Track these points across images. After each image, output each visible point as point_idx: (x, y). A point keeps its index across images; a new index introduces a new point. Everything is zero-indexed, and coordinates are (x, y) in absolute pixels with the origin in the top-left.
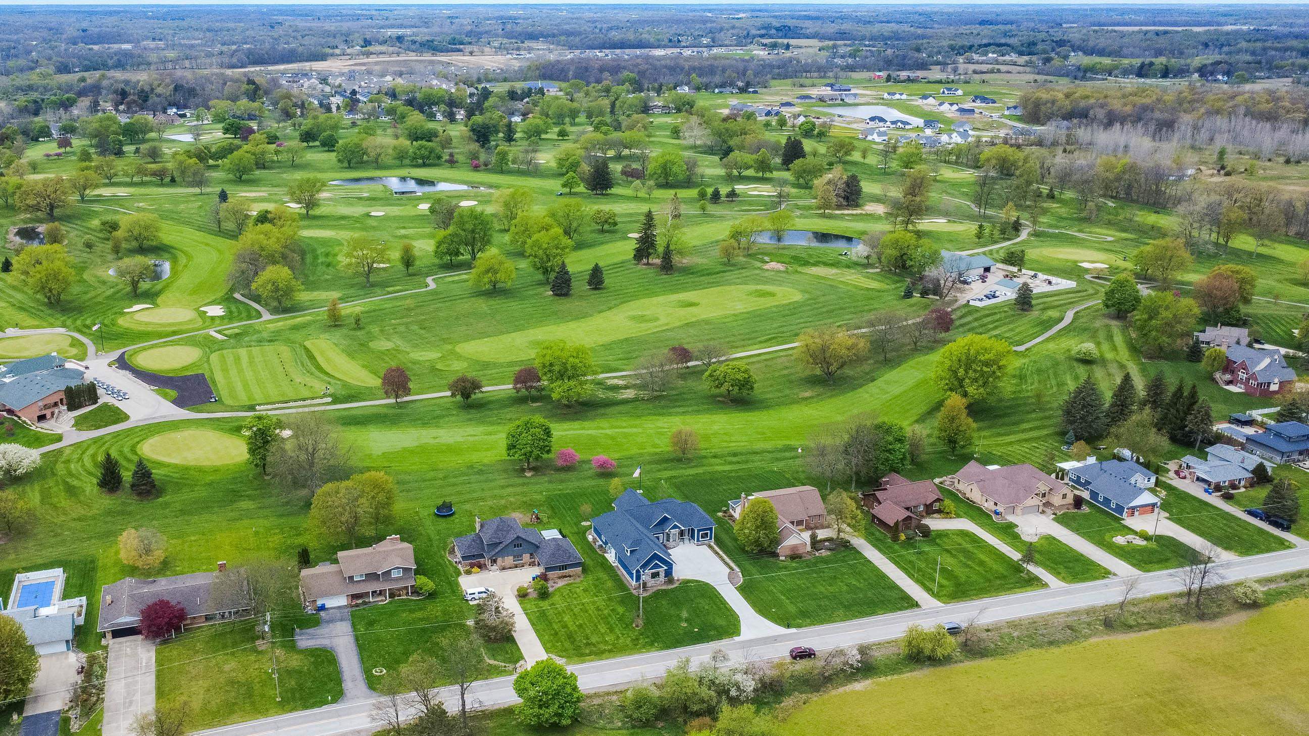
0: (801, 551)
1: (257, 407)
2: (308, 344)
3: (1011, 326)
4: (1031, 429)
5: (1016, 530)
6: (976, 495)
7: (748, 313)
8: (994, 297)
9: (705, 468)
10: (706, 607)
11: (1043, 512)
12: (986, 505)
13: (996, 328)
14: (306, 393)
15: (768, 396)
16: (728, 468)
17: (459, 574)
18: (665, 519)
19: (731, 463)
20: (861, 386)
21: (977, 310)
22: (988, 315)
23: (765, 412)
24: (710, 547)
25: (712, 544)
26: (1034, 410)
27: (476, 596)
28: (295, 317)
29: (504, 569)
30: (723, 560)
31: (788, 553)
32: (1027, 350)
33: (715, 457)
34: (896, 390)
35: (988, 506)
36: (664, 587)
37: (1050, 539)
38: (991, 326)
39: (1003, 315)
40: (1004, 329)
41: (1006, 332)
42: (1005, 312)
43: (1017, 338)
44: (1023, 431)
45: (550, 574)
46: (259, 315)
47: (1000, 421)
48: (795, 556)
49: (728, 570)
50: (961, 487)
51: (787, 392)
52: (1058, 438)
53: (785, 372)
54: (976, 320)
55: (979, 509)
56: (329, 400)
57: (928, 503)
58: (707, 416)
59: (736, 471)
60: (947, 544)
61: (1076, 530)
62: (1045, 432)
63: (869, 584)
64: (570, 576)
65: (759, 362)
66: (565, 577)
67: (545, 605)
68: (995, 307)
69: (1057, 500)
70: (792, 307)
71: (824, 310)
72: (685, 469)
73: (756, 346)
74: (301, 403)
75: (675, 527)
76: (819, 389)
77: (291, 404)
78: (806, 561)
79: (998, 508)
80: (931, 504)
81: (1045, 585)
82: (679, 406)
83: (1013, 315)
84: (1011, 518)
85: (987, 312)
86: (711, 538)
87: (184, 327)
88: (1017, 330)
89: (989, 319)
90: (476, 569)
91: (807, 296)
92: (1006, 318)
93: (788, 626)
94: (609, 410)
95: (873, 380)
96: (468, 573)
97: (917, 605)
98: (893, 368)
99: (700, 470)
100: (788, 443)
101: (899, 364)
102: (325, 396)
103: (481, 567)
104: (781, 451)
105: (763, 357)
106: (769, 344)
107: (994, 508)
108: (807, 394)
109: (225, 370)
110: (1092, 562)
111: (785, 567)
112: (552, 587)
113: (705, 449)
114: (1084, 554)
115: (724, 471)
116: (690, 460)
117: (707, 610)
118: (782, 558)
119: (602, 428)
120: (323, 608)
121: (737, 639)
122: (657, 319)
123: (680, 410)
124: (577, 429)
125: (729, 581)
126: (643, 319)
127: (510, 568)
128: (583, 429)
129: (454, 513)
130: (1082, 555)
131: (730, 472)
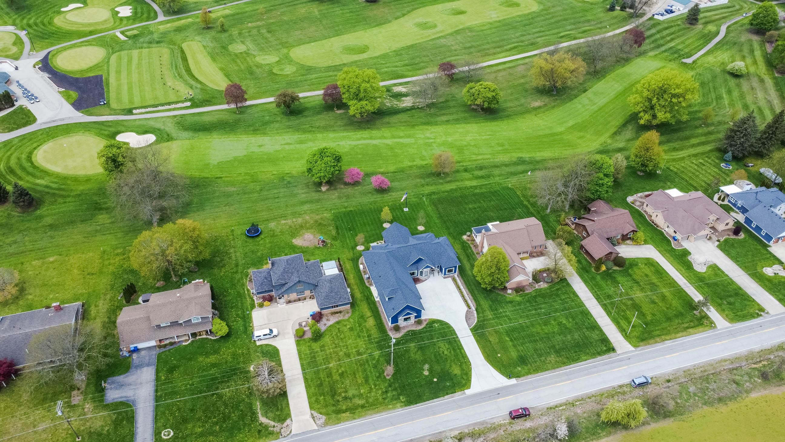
0: (524, 285)
1: (134, 111)
2: (184, 46)
3: (682, 39)
4: (699, 144)
5: (689, 258)
6: (659, 220)
7: (499, 21)
8: (672, 12)
9: (458, 183)
10: (446, 352)
11: (710, 239)
12: (667, 229)
13: (672, 40)
14: (173, 98)
15: (509, 105)
16: (474, 183)
17: (253, 306)
18: (420, 260)
19: (477, 178)
20: (576, 96)
21: (659, 23)
22: (666, 28)
23: (505, 122)
24: (454, 280)
25: (456, 276)
26: (701, 126)
27: (262, 337)
28: (180, 19)
29: (289, 302)
30: (463, 296)
31: (515, 287)
32: (694, 62)
33: (466, 170)
34: (602, 101)
35: (669, 231)
36: (413, 328)
37: (714, 268)
38: (668, 38)
39: (677, 28)
40: (677, 41)
41: (678, 44)
42: (679, 25)
43: (686, 50)
44: (693, 146)
45: (324, 312)
46: (156, 16)
47: (676, 136)
48: (519, 289)
49: (466, 309)
50: (649, 210)
51: (523, 101)
52: (717, 154)
53: (522, 81)
54: (659, 32)
55: (662, 234)
56: (188, 104)
58: (463, 125)
59: (481, 187)
60: (637, 273)
61: (735, 259)
62: (708, 148)
63: (576, 323)
64: (340, 312)
65: (504, 69)
66: (337, 313)
67: (316, 346)
68: (672, 20)
69: (721, 227)
70: (530, 17)
71: (552, 21)
72: (442, 184)
73: (502, 55)
74: (168, 107)
75: (427, 267)
76: (546, 99)
77: (160, 108)
78: (528, 294)
79: (676, 235)
80: (627, 235)
81: (712, 325)
82: (444, 114)
83: (684, 29)
84: (686, 245)
85: (666, 25)
86: (455, 272)
87: (99, 28)
88: (687, 43)
89: (667, 32)
90: (266, 303)
91: (542, 7)
92: (679, 31)
93: (510, 377)
94: (386, 119)
95: (585, 91)
96: (261, 306)
97: (613, 350)
98: (599, 79)
99: (453, 186)
100: (520, 155)
101: (604, 76)
102: (186, 100)
103: (271, 299)
104: (516, 164)
105: (507, 65)
106: (511, 52)
107: (673, 234)
108: (537, 104)
109: (118, 72)
110: (749, 296)
111: (511, 302)
112: (325, 325)
113: (459, 162)
114: (742, 287)
115: (471, 187)
116: (447, 174)
117: (446, 355)
118: (509, 291)
119: (385, 138)
120: (136, 350)
121: (468, 392)
122: (435, 26)
123: (444, 118)
124: (367, 138)
125: (467, 321)
126: (424, 26)
127: (295, 301)
128: (371, 138)
129: (261, 233)
130: (740, 288)
131: (476, 187)
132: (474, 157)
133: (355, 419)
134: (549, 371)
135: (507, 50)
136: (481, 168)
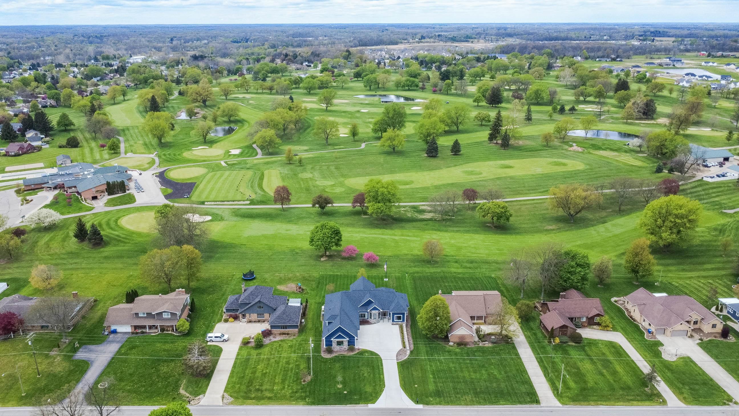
0: (468, 340)
1: (206, 203)
2: (266, 172)
3: (728, 196)
4: (712, 269)
5: (660, 348)
6: (636, 315)
7: (542, 174)
8: (723, 176)
9: (444, 269)
10: (365, 375)
11: (691, 336)
12: (643, 324)
13: (718, 196)
14: (236, 198)
15: (523, 226)
16: (460, 270)
17: (219, 321)
18: (369, 303)
19: (466, 267)
20: (593, 226)
21: (707, 183)
22: (714, 188)
23: (514, 236)
24: (401, 327)
25: (403, 325)
26: (721, 256)
27: (213, 339)
28: (272, 158)
29: (250, 322)
30: (403, 339)
31: (457, 340)
32: (735, 213)
33: (456, 262)
34: (618, 231)
36: (345, 353)
37: (688, 361)
38: (714, 195)
39: (726, 188)
40: (723, 197)
41: (724, 199)
42: (730, 186)
43: (731, 204)
44: (704, 270)
45: (275, 331)
46: (256, 155)
47: (689, 260)
48: (461, 343)
49: (401, 347)
50: (629, 306)
51: (538, 224)
52: (731, 278)
53: (544, 212)
54: (704, 190)
55: (637, 327)
56: (248, 202)
57: (589, 316)
59: (464, 274)
60: (593, 351)
61: (716, 357)
62: (723, 272)
63: (508, 376)
64: (288, 334)
65: (531, 204)
66: (285, 334)
67: (254, 352)
68: (722, 183)
69: (707, 328)
70: (574, 172)
71: (594, 176)
72: (429, 268)
73: (534, 195)
74: (232, 203)
75: (375, 309)
76: (561, 225)
77: (226, 203)
78: (469, 348)
79: (651, 328)
80: (592, 318)
81: (664, 402)
83: (734, 189)
84: (660, 338)
85: (715, 186)
86: (403, 321)
87: (211, 159)
88: (734, 199)
89: (714, 190)
90: (231, 319)
91: (588, 167)
92: (727, 190)
93: (417, 402)
94: (403, 224)
95: (604, 222)
96: (226, 321)
97: (537, 402)
98: (623, 215)
99: (439, 270)
100: (515, 258)
101: (628, 214)
102: (247, 200)
103: (236, 318)
104: (506, 263)
105: (535, 201)
106: (543, 194)
107: (648, 327)
108: (550, 227)
109: (209, 182)
110: (719, 387)
111: (449, 352)
112: (270, 340)
113: (453, 256)
114: (714, 379)
115: (455, 273)
116: (436, 262)
117: (365, 377)
118: (451, 344)
119: (395, 235)
120: (115, 332)
121: (370, 406)
122: (481, 174)
123: (455, 229)
124: (379, 234)
125: (397, 356)
126: (471, 173)
127: (255, 322)
128: (383, 234)
129: (254, 278)
130: (711, 380)
131: (459, 273)
132: (469, 254)
133: (258, 405)
134: (461, 406)
135: (540, 192)
136: (472, 262)
